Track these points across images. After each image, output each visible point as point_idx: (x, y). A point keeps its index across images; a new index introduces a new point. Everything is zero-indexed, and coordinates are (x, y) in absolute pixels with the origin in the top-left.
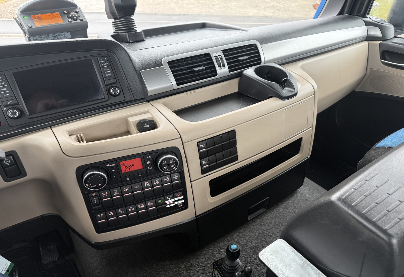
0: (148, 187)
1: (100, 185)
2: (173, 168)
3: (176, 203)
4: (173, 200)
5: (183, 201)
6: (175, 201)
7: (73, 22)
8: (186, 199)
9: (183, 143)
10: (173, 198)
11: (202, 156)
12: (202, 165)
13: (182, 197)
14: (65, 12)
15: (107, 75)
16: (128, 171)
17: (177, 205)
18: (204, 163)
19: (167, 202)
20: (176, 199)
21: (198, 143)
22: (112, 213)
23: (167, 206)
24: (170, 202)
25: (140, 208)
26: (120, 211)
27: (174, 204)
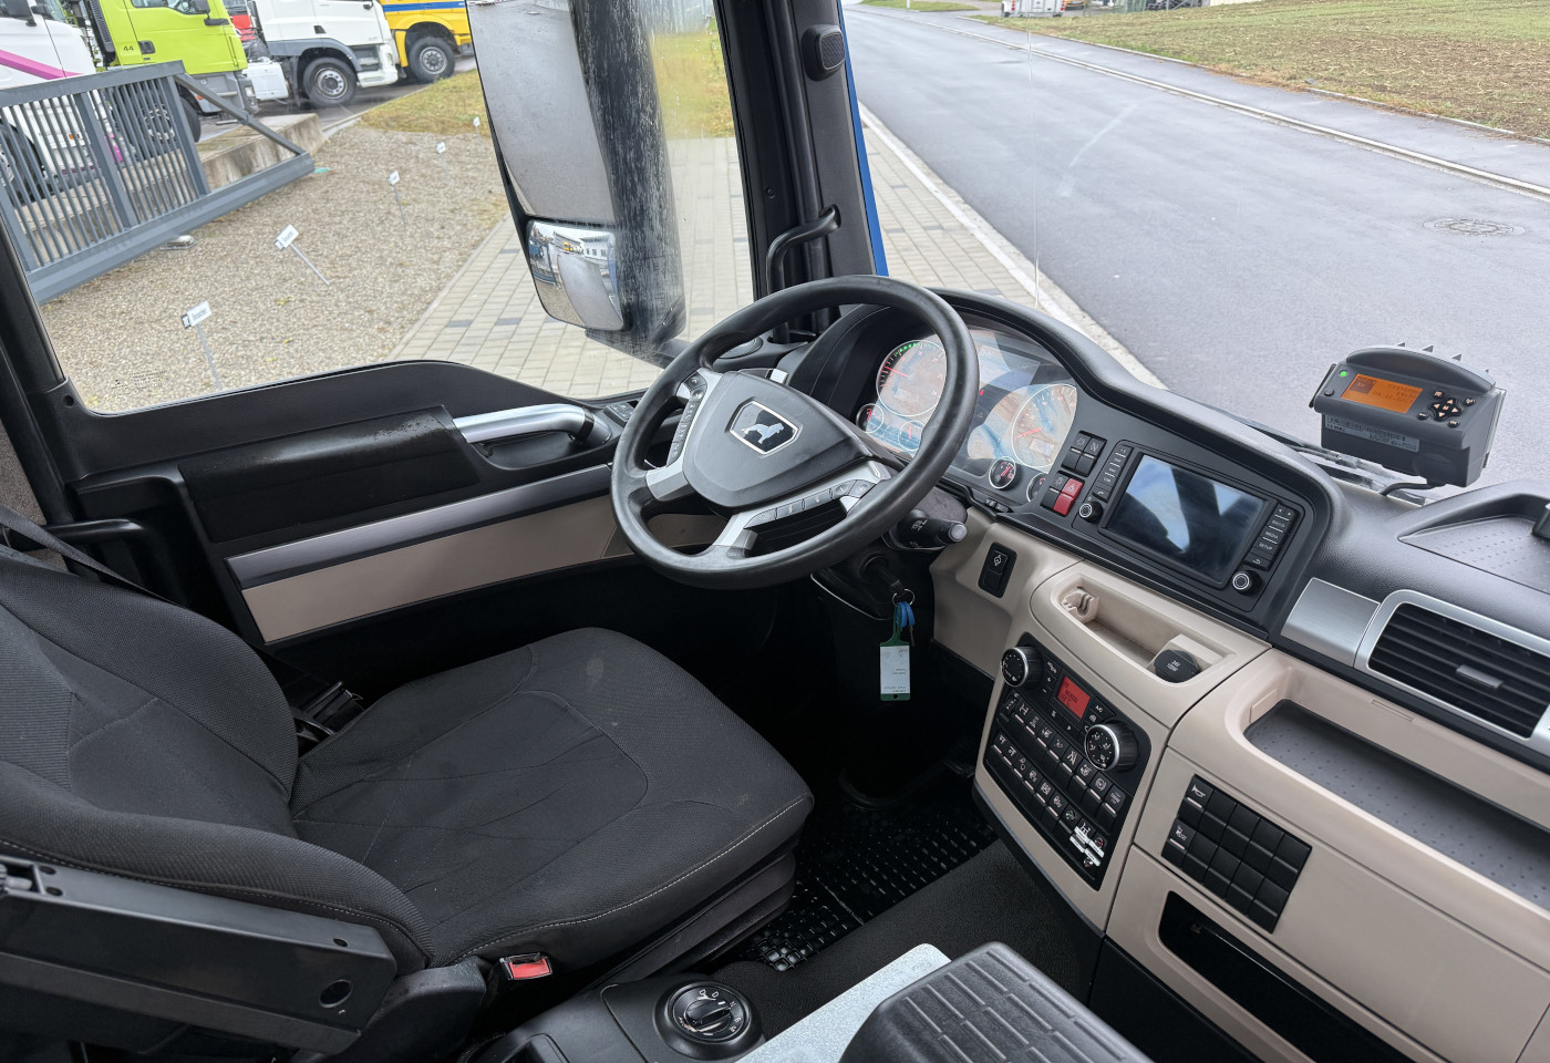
0: (1069, 764)
1: (1014, 678)
2: (1101, 761)
3: (1087, 852)
4: (1087, 840)
5: (1097, 863)
6: (1087, 846)
7: (1430, 421)
8: (1105, 861)
9: (1166, 746)
10: (1091, 836)
11: (1185, 815)
12: (1172, 835)
13: (1101, 854)
14: (1438, 394)
15: (1262, 545)
16: (1066, 703)
17: (1084, 855)
18: (1178, 832)
19: (1077, 830)
20: (1092, 844)
21: (1196, 776)
22: (1013, 751)
23: (1072, 839)
24: (1081, 836)
25: (1043, 788)
26: (1021, 761)
27: (1082, 850)
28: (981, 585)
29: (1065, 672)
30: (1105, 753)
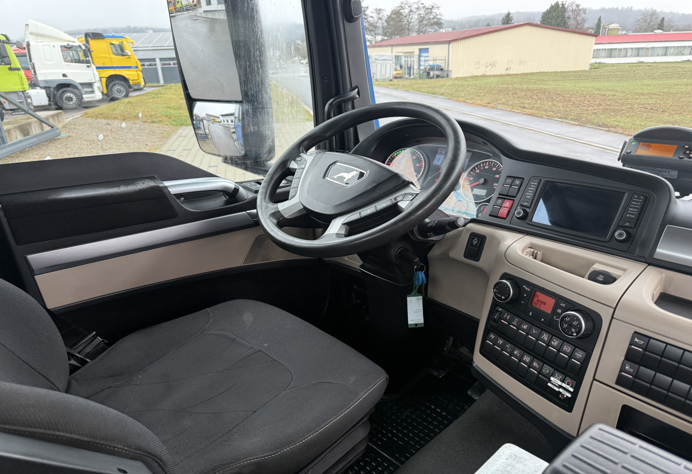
0: (543, 341)
1: (503, 297)
2: (573, 333)
3: (561, 390)
4: (560, 383)
5: (569, 396)
6: (560, 387)
7: (686, 159)
8: (575, 394)
9: (613, 318)
11: (630, 356)
12: (622, 369)
13: (572, 390)
14: (687, 147)
15: (628, 215)
16: (538, 307)
17: (559, 392)
18: (627, 368)
19: (552, 378)
20: (564, 385)
21: (635, 332)
22: (501, 342)
23: (549, 384)
24: (555, 382)
25: (524, 359)
26: (508, 346)
27: (557, 389)
28: (465, 256)
29: (536, 288)
30: (575, 327)
